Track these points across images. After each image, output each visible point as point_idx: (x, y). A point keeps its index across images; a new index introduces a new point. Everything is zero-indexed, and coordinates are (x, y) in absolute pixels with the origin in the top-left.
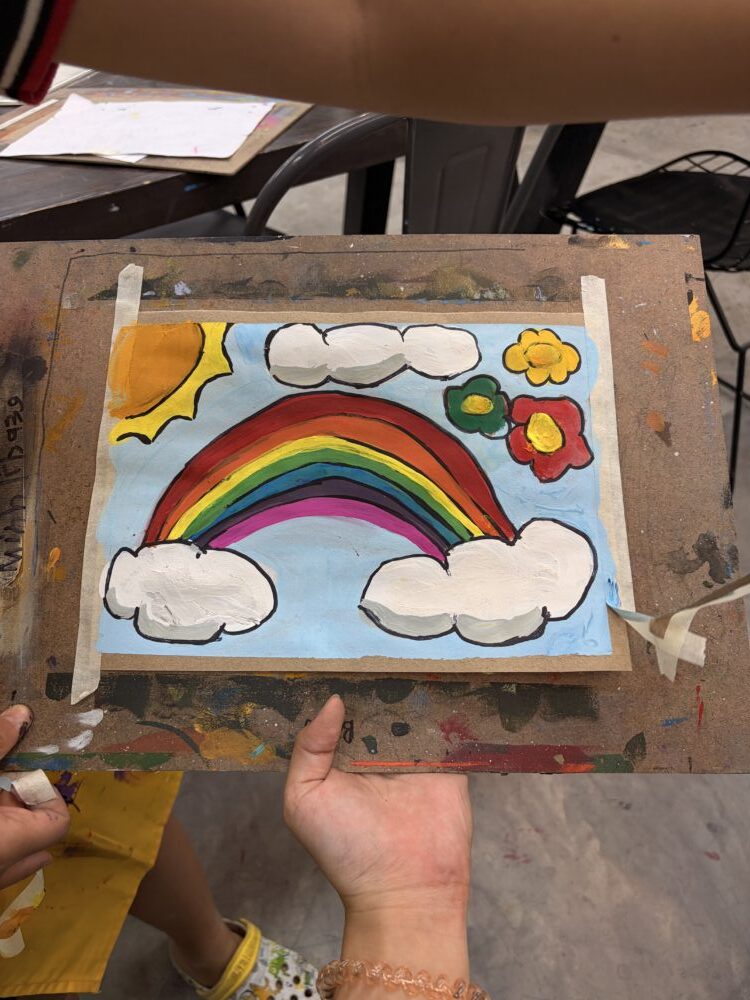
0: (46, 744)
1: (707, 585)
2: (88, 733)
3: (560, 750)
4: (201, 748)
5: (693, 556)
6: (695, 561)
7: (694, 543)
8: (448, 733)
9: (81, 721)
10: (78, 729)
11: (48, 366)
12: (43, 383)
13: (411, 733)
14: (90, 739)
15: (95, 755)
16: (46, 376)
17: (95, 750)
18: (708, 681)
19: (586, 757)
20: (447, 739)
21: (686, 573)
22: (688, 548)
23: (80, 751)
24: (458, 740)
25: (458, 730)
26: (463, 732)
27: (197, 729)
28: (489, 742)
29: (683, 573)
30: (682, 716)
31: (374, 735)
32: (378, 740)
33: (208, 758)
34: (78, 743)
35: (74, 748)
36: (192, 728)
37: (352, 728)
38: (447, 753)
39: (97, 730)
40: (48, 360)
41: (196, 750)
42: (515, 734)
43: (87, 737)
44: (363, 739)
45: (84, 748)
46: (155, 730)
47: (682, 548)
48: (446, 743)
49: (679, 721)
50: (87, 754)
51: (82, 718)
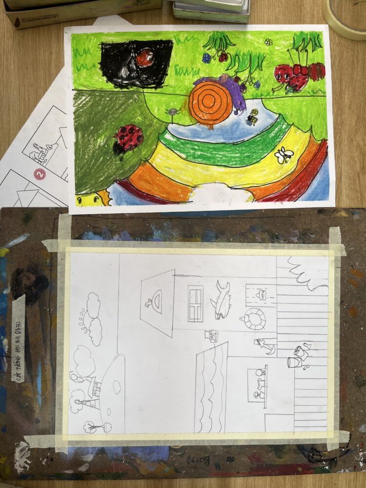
0: (67, 469)
2: (87, 464)
3: (300, 466)
11: (49, 281)
12: (48, 290)
14: (88, 467)
16: (49, 287)
29: (360, 386)
35: (81, 471)
37: (209, 459)
38: (251, 469)
39: (90, 463)
40: (49, 279)
42: (281, 460)
43: (87, 466)
51: (83, 458)
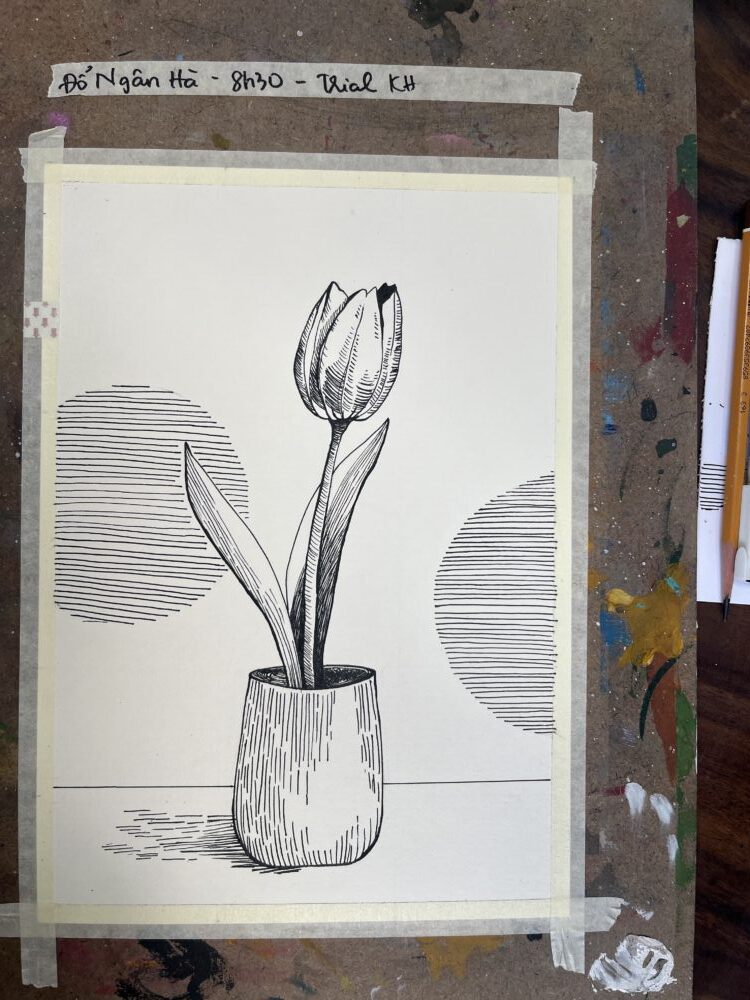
1: (475, 17)
4: (670, 656)
5: (438, 30)
6: (445, 28)
7: (420, 27)
8: (652, 352)
9: (640, 810)
10: (650, 813)
13: (654, 398)
15: (679, 789)
17: (674, 790)
18: (592, 33)
19: (680, 188)
20: (659, 354)
21: (460, 43)
22: (427, 34)
23: (674, 808)
24: (661, 341)
25: (649, 341)
26: (652, 334)
27: (649, 662)
28: (663, 304)
30: (632, 70)
31: (656, 443)
32: (662, 438)
33: (682, 647)
34: (665, 810)
36: (649, 668)
41: (673, 661)
44: (660, 456)
45: (671, 802)
46: (650, 715)
47: (427, 43)
48: (663, 356)
49: (638, 75)
50: (676, 798)
